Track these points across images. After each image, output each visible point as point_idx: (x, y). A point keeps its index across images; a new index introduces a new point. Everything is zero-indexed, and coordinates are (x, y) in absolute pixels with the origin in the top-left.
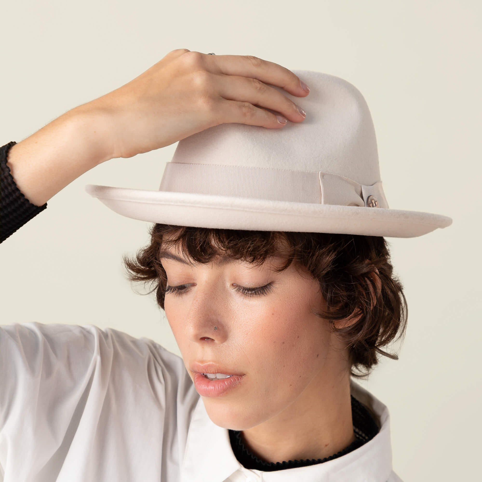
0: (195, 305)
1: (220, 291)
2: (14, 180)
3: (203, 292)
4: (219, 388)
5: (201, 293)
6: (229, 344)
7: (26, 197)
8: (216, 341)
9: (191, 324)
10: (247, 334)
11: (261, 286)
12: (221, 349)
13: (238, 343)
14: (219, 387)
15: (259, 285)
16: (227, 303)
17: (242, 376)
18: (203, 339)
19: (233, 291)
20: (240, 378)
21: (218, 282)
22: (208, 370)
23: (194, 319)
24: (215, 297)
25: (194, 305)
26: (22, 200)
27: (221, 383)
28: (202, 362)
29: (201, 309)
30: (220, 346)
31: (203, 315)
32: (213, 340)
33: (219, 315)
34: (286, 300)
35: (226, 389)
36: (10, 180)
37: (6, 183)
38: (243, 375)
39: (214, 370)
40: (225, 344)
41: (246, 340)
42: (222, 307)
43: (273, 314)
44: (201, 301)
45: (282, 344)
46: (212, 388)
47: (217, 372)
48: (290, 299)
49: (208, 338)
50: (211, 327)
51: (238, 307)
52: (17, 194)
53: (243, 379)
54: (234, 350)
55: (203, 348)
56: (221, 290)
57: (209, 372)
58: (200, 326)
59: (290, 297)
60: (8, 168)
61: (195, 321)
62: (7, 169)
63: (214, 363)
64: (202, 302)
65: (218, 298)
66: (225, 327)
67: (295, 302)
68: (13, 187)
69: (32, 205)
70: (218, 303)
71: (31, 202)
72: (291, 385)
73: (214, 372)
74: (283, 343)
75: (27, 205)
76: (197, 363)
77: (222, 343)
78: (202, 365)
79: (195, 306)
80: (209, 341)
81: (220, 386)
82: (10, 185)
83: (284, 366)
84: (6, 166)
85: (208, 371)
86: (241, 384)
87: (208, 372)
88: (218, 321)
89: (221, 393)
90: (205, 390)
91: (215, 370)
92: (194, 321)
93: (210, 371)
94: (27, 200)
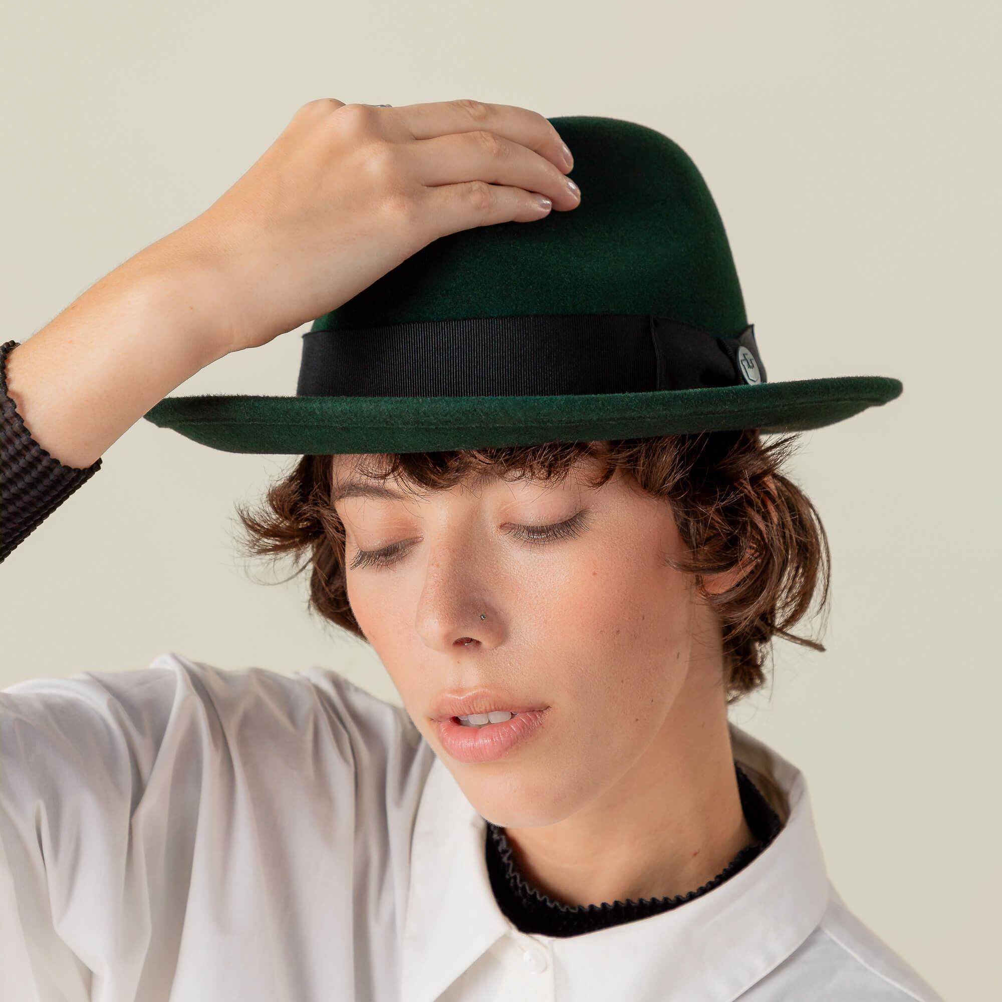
0: (435, 575)
1: (479, 542)
2: (24, 424)
3: (447, 548)
4: (502, 739)
5: (443, 550)
6: (512, 648)
7: (52, 456)
8: (485, 644)
9: (435, 613)
10: (546, 622)
11: (565, 520)
12: (496, 659)
13: (530, 644)
14: (501, 737)
15: (559, 518)
16: (496, 564)
17: (542, 711)
18: (461, 643)
19: (504, 540)
20: (540, 715)
21: (472, 526)
22: (475, 706)
23: (440, 603)
24: (472, 555)
25: (433, 576)
26: (45, 463)
27: (503, 728)
28: (459, 691)
29: (449, 581)
30: (494, 654)
31: (455, 593)
32: (478, 643)
33: (485, 590)
34: (616, 542)
35: (516, 739)
36: (16, 426)
37: (9, 433)
38: (546, 709)
39: (488, 705)
40: (503, 648)
41: (545, 636)
42: (489, 574)
43: (595, 574)
44: (447, 565)
45: (615, 634)
46: (486, 741)
47: (493, 708)
48: (622, 540)
49: (470, 640)
50: (474, 615)
51: (520, 571)
52: (34, 451)
53: (546, 716)
54: (523, 659)
55: (458, 662)
56: (480, 540)
57: (478, 710)
58: (453, 615)
59: (622, 536)
60: (11, 401)
61: (442, 606)
62: (10, 405)
63: (486, 690)
64: (449, 567)
65: (477, 557)
66: (498, 614)
67: (632, 545)
68: (24, 439)
69: (68, 469)
70: (479, 566)
71: (63, 463)
72: (637, 720)
73: (488, 708)
74: (618, 632)
75: (56, 471)
76: (449, 696)
77: (496, 647)
78: (462, 698)
79: (436, 577)
80: (471, 645)
81: (503, 735)
82: (17, 435)
83: (622, 681)
84: (7, 397)
85: (474, 708)
86: (543, 727)
87: (475, 710)
88: (485, 603)
89: (506, 749)
90: (472, 749)
91: (490, 705)
92: (439, 607)
93: (480, 708)
94: (56, 462)
